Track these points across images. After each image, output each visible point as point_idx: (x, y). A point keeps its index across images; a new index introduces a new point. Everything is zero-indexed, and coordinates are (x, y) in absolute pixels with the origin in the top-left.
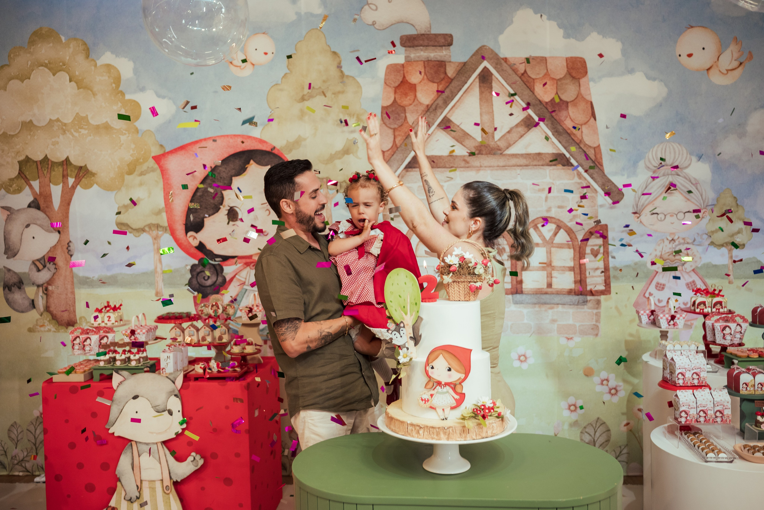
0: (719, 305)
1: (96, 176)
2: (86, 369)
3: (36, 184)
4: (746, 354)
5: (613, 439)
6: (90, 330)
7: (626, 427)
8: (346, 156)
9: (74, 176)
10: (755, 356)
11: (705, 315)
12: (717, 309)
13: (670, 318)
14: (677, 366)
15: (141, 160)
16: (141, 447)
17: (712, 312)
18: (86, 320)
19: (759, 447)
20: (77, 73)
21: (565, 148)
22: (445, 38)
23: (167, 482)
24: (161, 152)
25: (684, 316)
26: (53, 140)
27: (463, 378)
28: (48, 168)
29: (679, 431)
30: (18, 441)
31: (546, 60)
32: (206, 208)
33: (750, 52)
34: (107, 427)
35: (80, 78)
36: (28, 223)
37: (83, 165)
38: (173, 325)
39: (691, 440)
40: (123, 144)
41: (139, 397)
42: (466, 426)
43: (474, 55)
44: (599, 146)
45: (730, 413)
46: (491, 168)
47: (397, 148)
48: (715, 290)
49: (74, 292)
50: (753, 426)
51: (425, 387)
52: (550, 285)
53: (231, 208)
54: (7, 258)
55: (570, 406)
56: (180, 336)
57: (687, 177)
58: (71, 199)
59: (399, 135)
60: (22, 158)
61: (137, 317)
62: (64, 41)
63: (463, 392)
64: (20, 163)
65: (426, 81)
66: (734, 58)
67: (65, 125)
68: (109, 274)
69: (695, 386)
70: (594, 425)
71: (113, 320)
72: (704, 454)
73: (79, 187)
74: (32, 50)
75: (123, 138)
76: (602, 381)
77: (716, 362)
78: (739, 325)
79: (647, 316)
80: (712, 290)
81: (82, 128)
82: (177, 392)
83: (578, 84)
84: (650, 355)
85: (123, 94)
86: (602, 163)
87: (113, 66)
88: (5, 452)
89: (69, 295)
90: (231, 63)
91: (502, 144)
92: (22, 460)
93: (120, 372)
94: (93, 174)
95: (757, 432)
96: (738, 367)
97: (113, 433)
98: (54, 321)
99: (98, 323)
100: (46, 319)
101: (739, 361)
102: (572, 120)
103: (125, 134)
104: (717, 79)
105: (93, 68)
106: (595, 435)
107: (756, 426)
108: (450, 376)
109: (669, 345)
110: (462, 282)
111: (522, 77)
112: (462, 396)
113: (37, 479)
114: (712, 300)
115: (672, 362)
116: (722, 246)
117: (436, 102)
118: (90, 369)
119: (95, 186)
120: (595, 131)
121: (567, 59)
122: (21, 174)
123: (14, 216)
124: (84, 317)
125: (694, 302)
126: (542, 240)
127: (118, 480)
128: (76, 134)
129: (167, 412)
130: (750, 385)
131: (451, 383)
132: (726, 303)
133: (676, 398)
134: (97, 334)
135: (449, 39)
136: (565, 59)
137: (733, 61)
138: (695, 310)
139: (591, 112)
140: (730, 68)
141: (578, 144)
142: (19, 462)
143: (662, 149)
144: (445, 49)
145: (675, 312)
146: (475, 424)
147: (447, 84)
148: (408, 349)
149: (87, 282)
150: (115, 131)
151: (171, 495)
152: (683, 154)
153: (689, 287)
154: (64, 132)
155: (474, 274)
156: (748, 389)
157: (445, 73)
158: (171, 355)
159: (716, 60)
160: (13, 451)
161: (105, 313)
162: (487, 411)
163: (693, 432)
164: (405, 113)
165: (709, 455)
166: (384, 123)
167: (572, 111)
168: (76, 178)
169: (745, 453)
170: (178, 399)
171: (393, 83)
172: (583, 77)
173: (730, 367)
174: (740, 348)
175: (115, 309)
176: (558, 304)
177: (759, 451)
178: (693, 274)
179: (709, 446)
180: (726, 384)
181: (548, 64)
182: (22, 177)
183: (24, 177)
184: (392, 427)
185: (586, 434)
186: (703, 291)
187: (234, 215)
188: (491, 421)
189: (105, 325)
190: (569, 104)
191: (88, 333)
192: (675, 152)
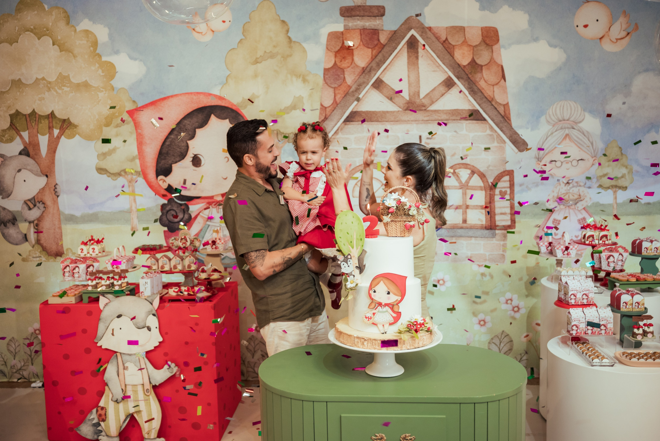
0: (605, 238)
1: (78, 128)
2: (76, 292)
3: (25, 135)
4: (626, 279)
5: (515, 348)
6: (78, 260)
7: (526, 338)
8: (293, 111)
9: (59, 128)
10: (633, 280)
11: (593, 247)
12: (603, 241)
13: (564, 249)
14: (570, 288)
15: (117, 114)
16: (125, 357)
17: (599, 244)
18: (72, 251)
19: (634, 353)
20: (59, 38)
21: (479, 105)
22: (378, 10)
23: (148, 386)
24: (134, 107)
25: (576, 247)
26: (40, 96)
27: (399, 300)
28: (36, 120)
29: (571, 341)
30: (16, 353)
31: (464, 29)
32: (174, 156)
33: (636, 24)
34: (96, 341)
35: (62, 42)
36: (19, 168)
37: (66, 118)
38: (148, 256)
39: (581, 349)
40: (101, 100)
41: (123, 316)
42: (403, 338)
43: (402, 24)
44: (508, 103)
45: (612, 327)
46: (417, 122)
47: (337, 104)
48: (602, 225)
49: (61, 227)
50: (631, 337)
51: (369, 307)
52: (465, 221)
53: (195, 155)
54: (2, 198)
55: (480, 321)
56: (155, 265)
57: (581, 130)
58: (56, 148)
59: (339, 93)
60: (13, 112)
61: (118, 249)
62: (47, 9)
63: (400, 311)
64: (11, 116)
65: (362, 47)
66: (623, 29)
67: (50, 83)
68: (91, 212)
69: (584, 305)
70: (500, 337)
71: (97, 251)
72: (590, 359)
73: (63, 137)
74: (19, 17)
75: (101, 95)
76: (507, 300)
77: (602, 285)
78: (620, 254)
79: (545, 247)
80: (600, 225)
81: (64, 86)
82: (154, 312)
83: (491, 50)
84: (548, 279)
85: (100, 56)
86: (510, 118)
87: (91, 32)
88: (5, 363)
89: (57, 230)
90: (194, 29)
91: (426, 102)
92: (20, 369)
93: (106, 295)
94: (76, 126)
95: (634, 341)
96: (620, 289)
97: (101, 346)
98: (44, 253)
99: (84, 254)
100: (37, 251)
101: (620, 284)
102: (486, 82)
103: (102, 91)
104: (608, 47)
105: (73, 33)
106: (500, 344)
107: (633, 337)
108: (389, 298)
109: (563, 271)
110: (398, 221)
111: (444, 44)
112: (399, 314)
113: (33, 385)
114: (599, 234)
115: (566, 285)
116: (609, 188)
117: (370, 65)
118: (79, 293)
119: (77, 137)
120: (505, 90)
121: (482, 29)
122: (12, 126)
123: (7, 162)
124: (70, 249)
125: (585, 235)
126: (459, 183)
127: (106, 384)
128: (60, 91)
129: (146, 328)
130: (629, 304)
131: (389, 304)
132: (611, 236)
133: (569, 315)
134: (84, 263)
135: (382, 10)
136: (480, 29)
137: (622, 31)
138: (585, 242)
139: (501, 74)
140: (619, 37)
141: (490, 102)
142: (17, 371)
143: (561, 106)
144: (379, 19)
145: (569, 244)
146: (410, 337)
147: (380, 50)
148: (354, 276)
149: (72, 219)
150: (94, 89)
151: (151, 397)
152: (578, 111)
153: (580, 223)
154: (49, 89)
155: (409, 215)
156: (627, 307)
157: (379, 40)
158: (149, 281)
159: (608, 30)
160: (12, 362)
161: (90, 245)
162: (419, 326)
163: (582, 342)
164: (344, 74)
165: (594, 361)
166: (326, 83)
167: (486, 73)
168: (60, 129)
169: (623, 358)
170: (155, 317)
171: (333, 48)
172: (495, 44)
173: (612, 289)
174: (621, 274)
175: (98, 242)
176: (471, 237)
177: (634, 357)
178: (583, 212)
179: (595, 353)
180: (609, 303)
181: (466, 33)
182: (13, 129)
183: (15, 128)
184: (341, 339)
185: (493, 344)
186: (592, 226)
187: (197, 161)
188: (422, 335)
189: (91, 256)
190: (483, 67)
191: (76, 263)
192: (571, 109)
